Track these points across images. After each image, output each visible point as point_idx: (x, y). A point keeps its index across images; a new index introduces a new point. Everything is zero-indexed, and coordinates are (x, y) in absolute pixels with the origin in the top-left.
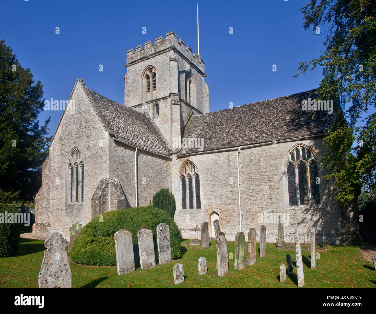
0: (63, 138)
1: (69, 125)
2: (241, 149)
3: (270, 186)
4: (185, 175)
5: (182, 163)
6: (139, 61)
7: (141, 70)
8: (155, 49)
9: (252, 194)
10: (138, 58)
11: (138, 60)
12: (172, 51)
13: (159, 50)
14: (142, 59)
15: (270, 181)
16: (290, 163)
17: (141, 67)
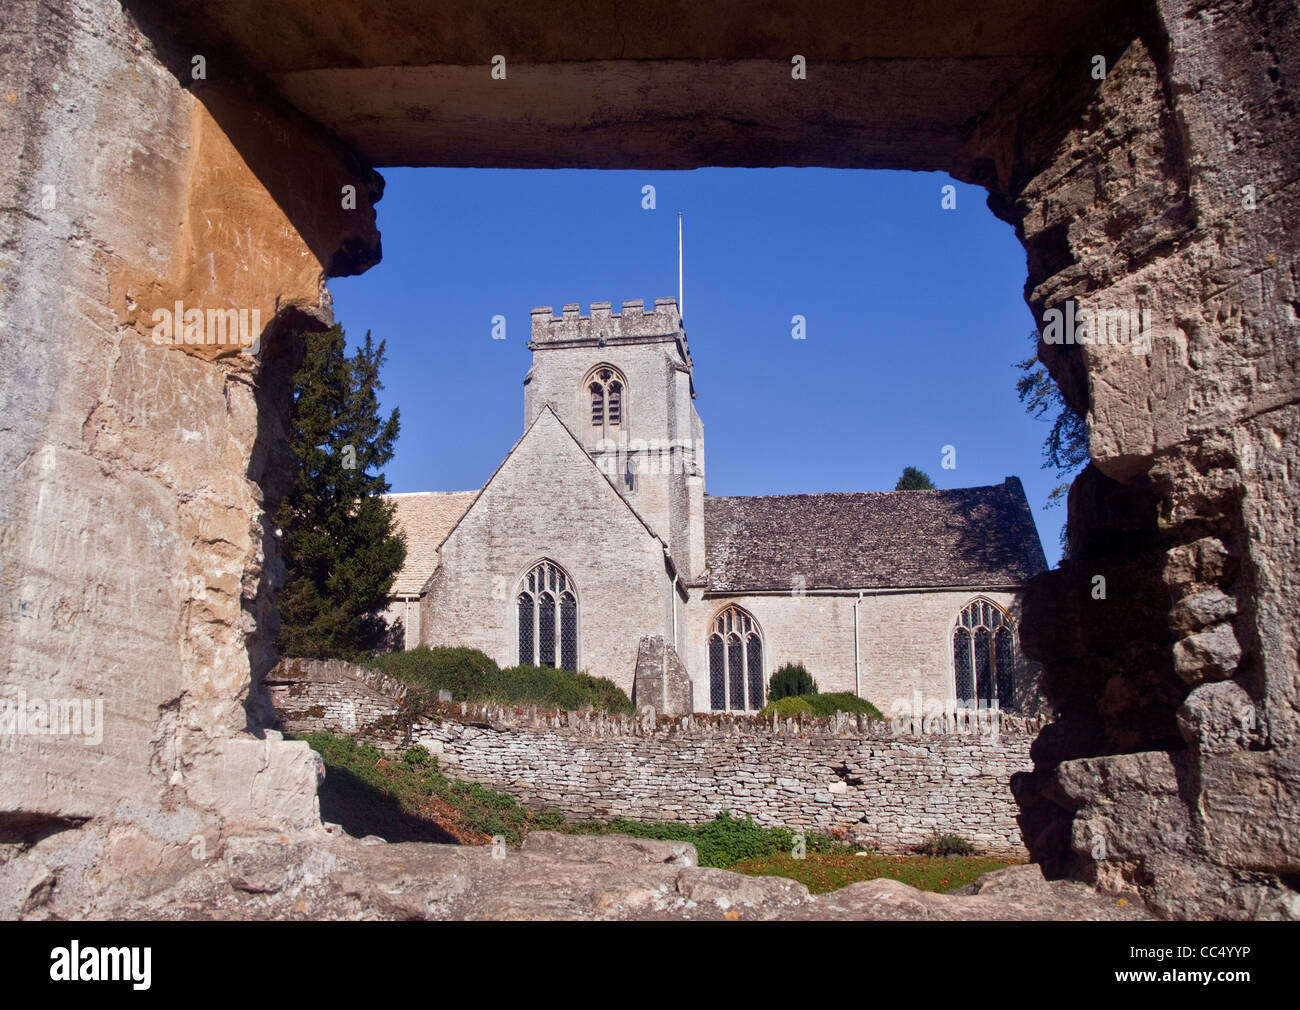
0: (496, 531)
1: (520, 505)
2: (865, 595)
3: (923, 671)
4: (725, 637)
5: (717, 609)
6: (575, 345)
7: (580, 369)
8: (624, 328)
9: (885, 684)
10: (572, 335)
11: (571, 342)
12: (674, 345)
13: (637, 334)
14: (583, 343)
15: (923, 661)
16: (960, 630)
17: (578, 361)
